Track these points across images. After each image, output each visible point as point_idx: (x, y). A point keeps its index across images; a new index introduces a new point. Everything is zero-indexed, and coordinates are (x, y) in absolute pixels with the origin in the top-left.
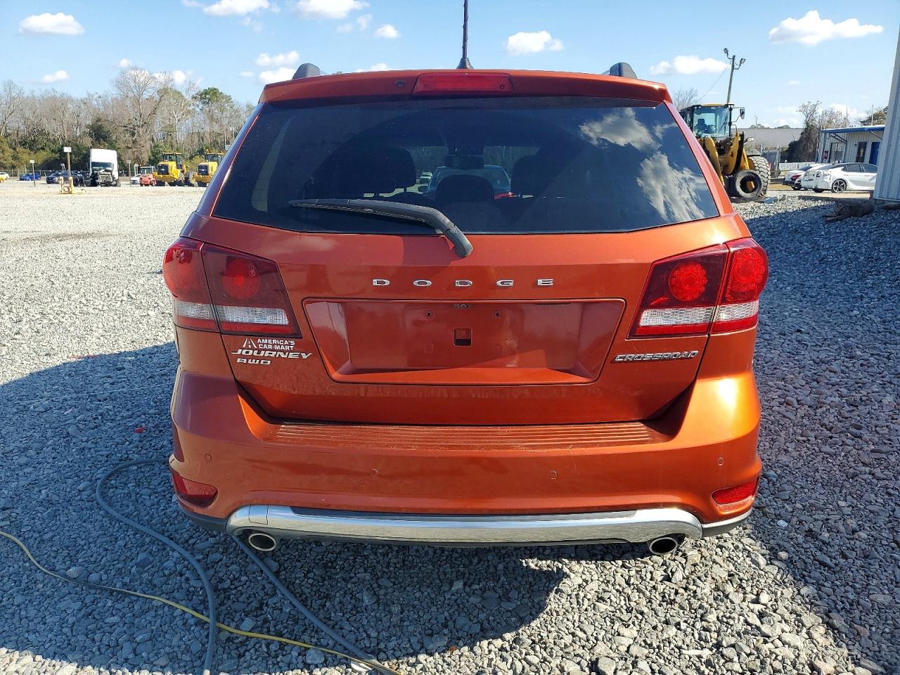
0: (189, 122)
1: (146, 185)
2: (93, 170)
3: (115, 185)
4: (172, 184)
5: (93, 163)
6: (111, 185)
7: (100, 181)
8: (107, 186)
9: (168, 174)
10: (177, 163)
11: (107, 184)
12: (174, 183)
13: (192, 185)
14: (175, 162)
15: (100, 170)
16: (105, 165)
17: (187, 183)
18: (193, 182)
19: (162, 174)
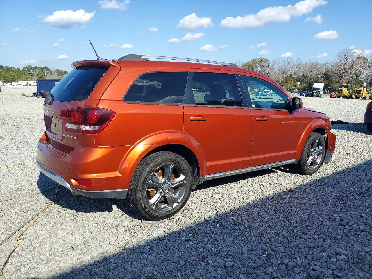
0: (368, 71)
1: (333, 97)
2: (313, 91)
3: (320, 97)
4: (344, 97)
5: (313, 88)
6: (318, 97)
7: (314, 95)
8: (317, 97)
9: (342, 93)
10: (347, 88)
11: (317, 96)
12: (345, 97)
13: (353, 98)
14: (346, 88)
15: (315, 91)
16: (318, 89)
17: (350, 97)
18: (354, 97)
19: (340, 93)
